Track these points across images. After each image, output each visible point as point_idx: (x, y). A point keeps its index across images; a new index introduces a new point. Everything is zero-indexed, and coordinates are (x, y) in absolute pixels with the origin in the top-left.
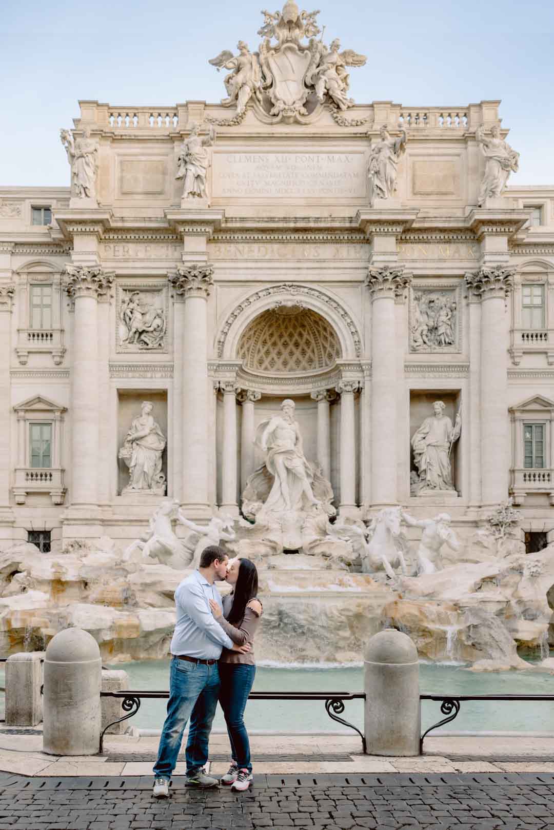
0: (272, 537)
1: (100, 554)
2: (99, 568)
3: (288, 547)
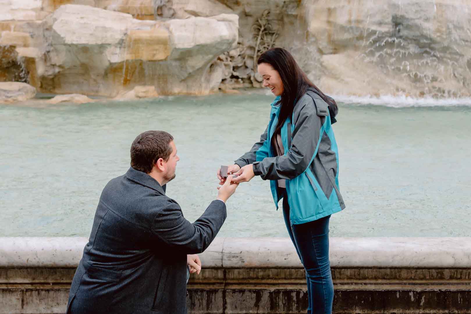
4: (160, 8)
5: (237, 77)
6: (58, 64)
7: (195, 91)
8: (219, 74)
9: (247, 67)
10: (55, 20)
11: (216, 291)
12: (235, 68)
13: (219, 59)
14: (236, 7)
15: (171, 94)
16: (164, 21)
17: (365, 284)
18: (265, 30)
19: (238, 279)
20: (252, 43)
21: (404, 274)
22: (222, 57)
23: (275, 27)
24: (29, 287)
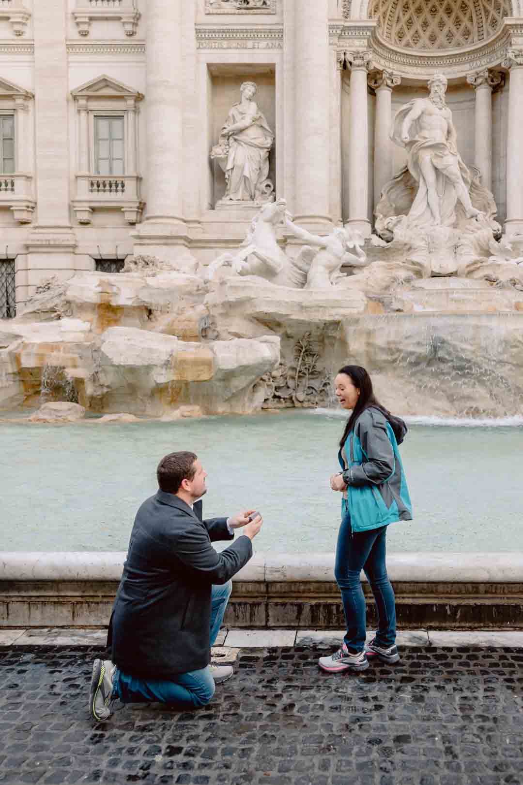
0: (415, 258)
1: (174, 274)
2: (170, 292)
3: (436, 270)
4: (204, 330)
5: (279, 397)
6: (106, 384)
7: (239, 410)
8: (262, 393)
9: (288, 387)
10: (103, 342)
11: (259, 604)
12: (276, 388)
13: (262, 379)
14: (278, 329)
15: (217, 414)
16: (208, 343)
17: (403, 598)
18: (306, 351)
19: (281, 593)
20: (294, 364)
21: (440, 588)
22: (265, 377)
23: (316, 348)
24: (80, 599)
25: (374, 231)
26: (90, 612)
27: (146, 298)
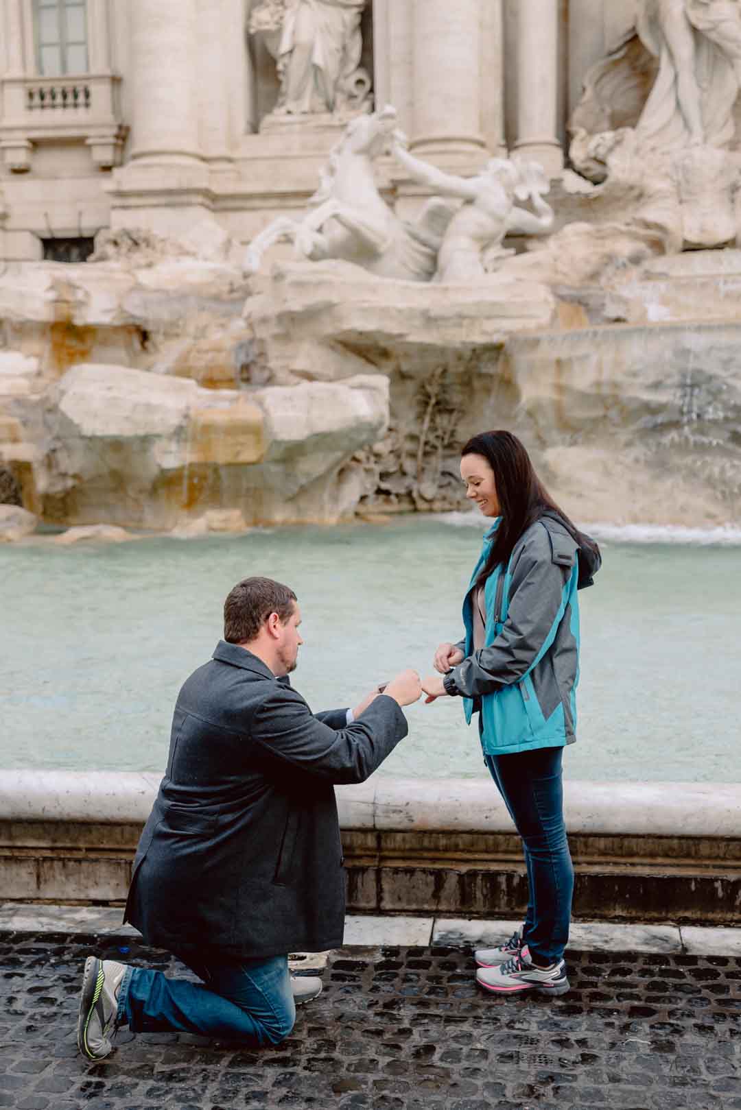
0: (651, 214)
1: (188, 262)
2: (182, 297)
3: (694, 238)
4: (245, 368)
5: (387, 493)
6: (71, 472)
7: (312, 517)
8: (355, 487)
9: (404, 474)
10: (63, 393)
11: (364, 870)
12: (384, 476)
13: (355, 459)
14: (383, 362)
15: (269, 524)
16: (254, 391)
17: (633, 865)
18: (438, 403)
19: (404, 850)
20: (414, 428)
21: (705, 849)
22: (361, 455)
23: (456, 398)
24: (48, 854)
25: (568, 164)
26: (67, 876)
27: (137, 309)
